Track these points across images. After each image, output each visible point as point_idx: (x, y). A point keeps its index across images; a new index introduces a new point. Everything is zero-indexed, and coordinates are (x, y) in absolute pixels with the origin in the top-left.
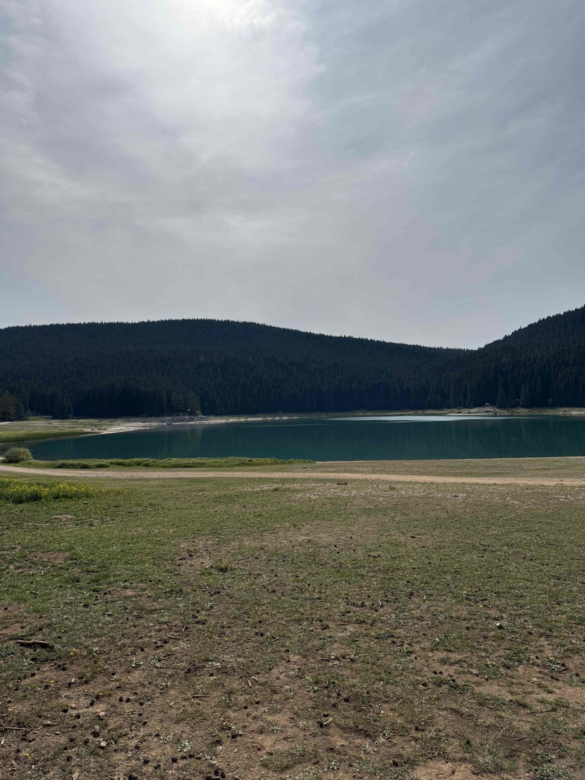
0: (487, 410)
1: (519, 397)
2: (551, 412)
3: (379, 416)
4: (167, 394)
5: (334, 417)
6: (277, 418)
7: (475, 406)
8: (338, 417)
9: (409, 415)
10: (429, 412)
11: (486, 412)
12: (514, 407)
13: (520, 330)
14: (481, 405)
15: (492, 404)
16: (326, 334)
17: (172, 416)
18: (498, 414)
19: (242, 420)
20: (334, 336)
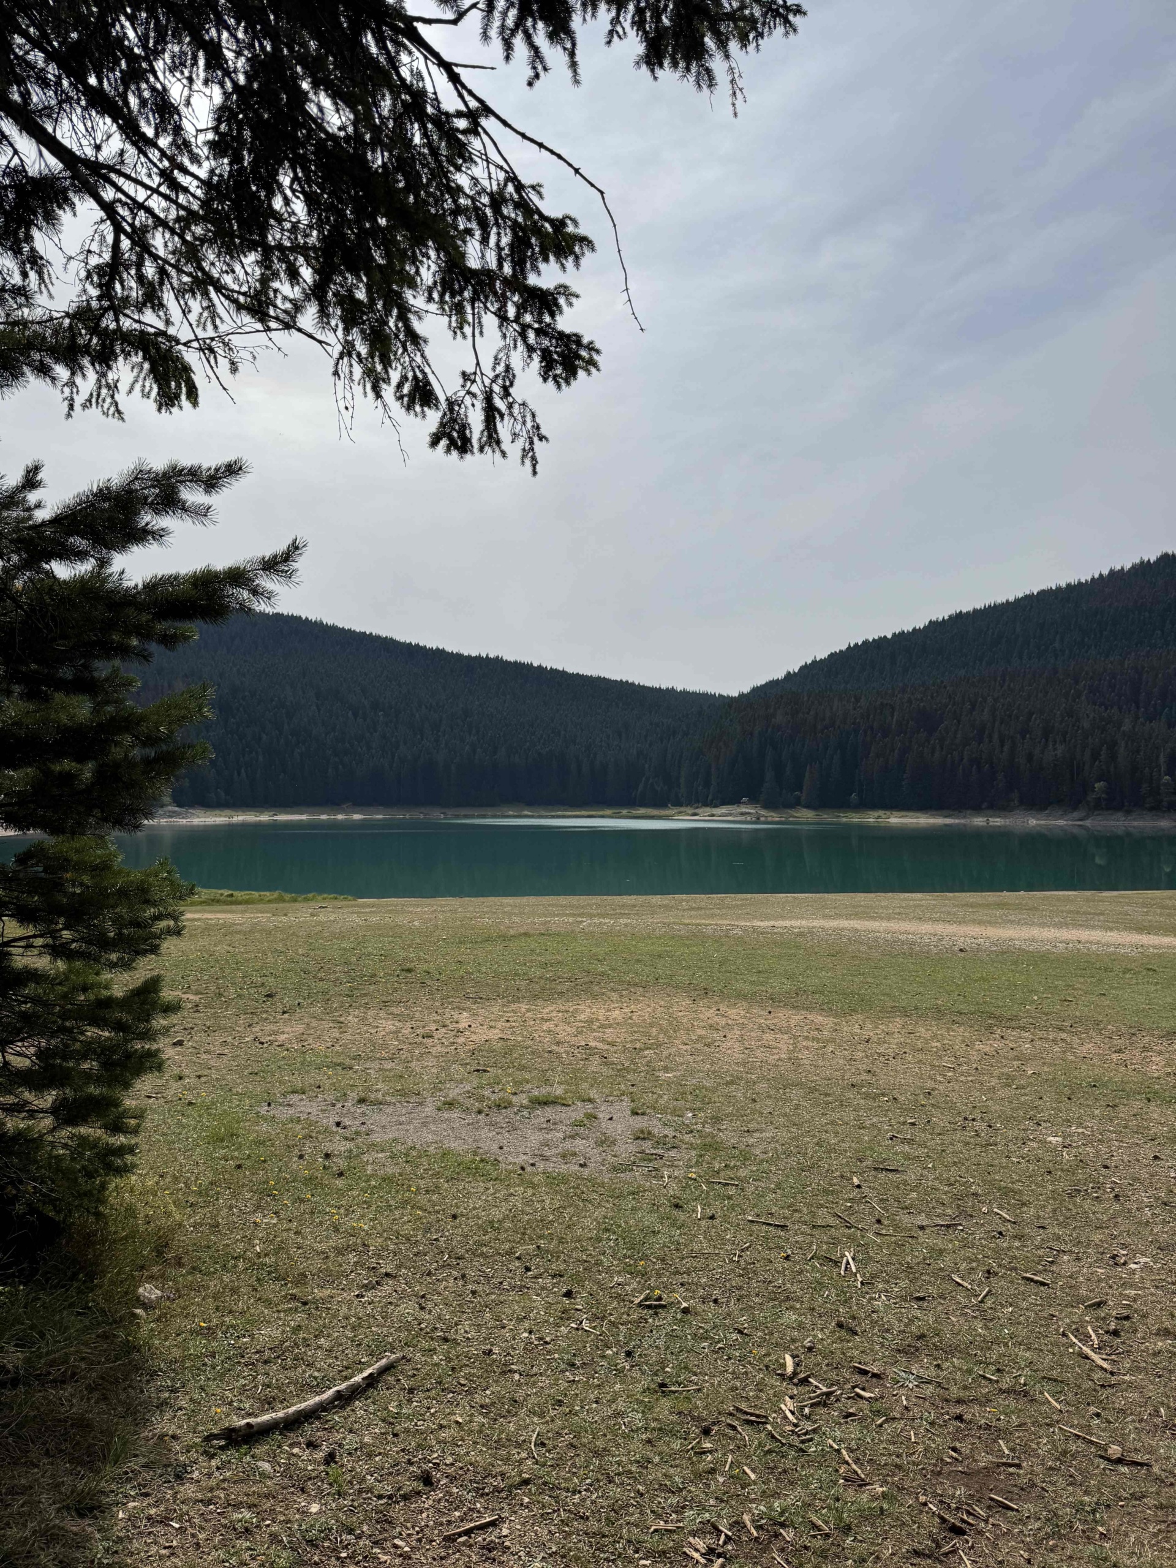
0: (744, 810)
1: (801, 790)
2: (854, 818)
3: (546, 817)
5: (457, 817)
6: (340, 817)
7: (724, 803)
8: (466, 817)
9: (602, 817)
10: (642, 811)
11: (742, 814)
12: (792, 806)
13: (814, 662)
14: (734, 800)
15: (754, 800)
16: (449, 649)
18: (762, 819)
19: (264, 818)
20: (466, 654)
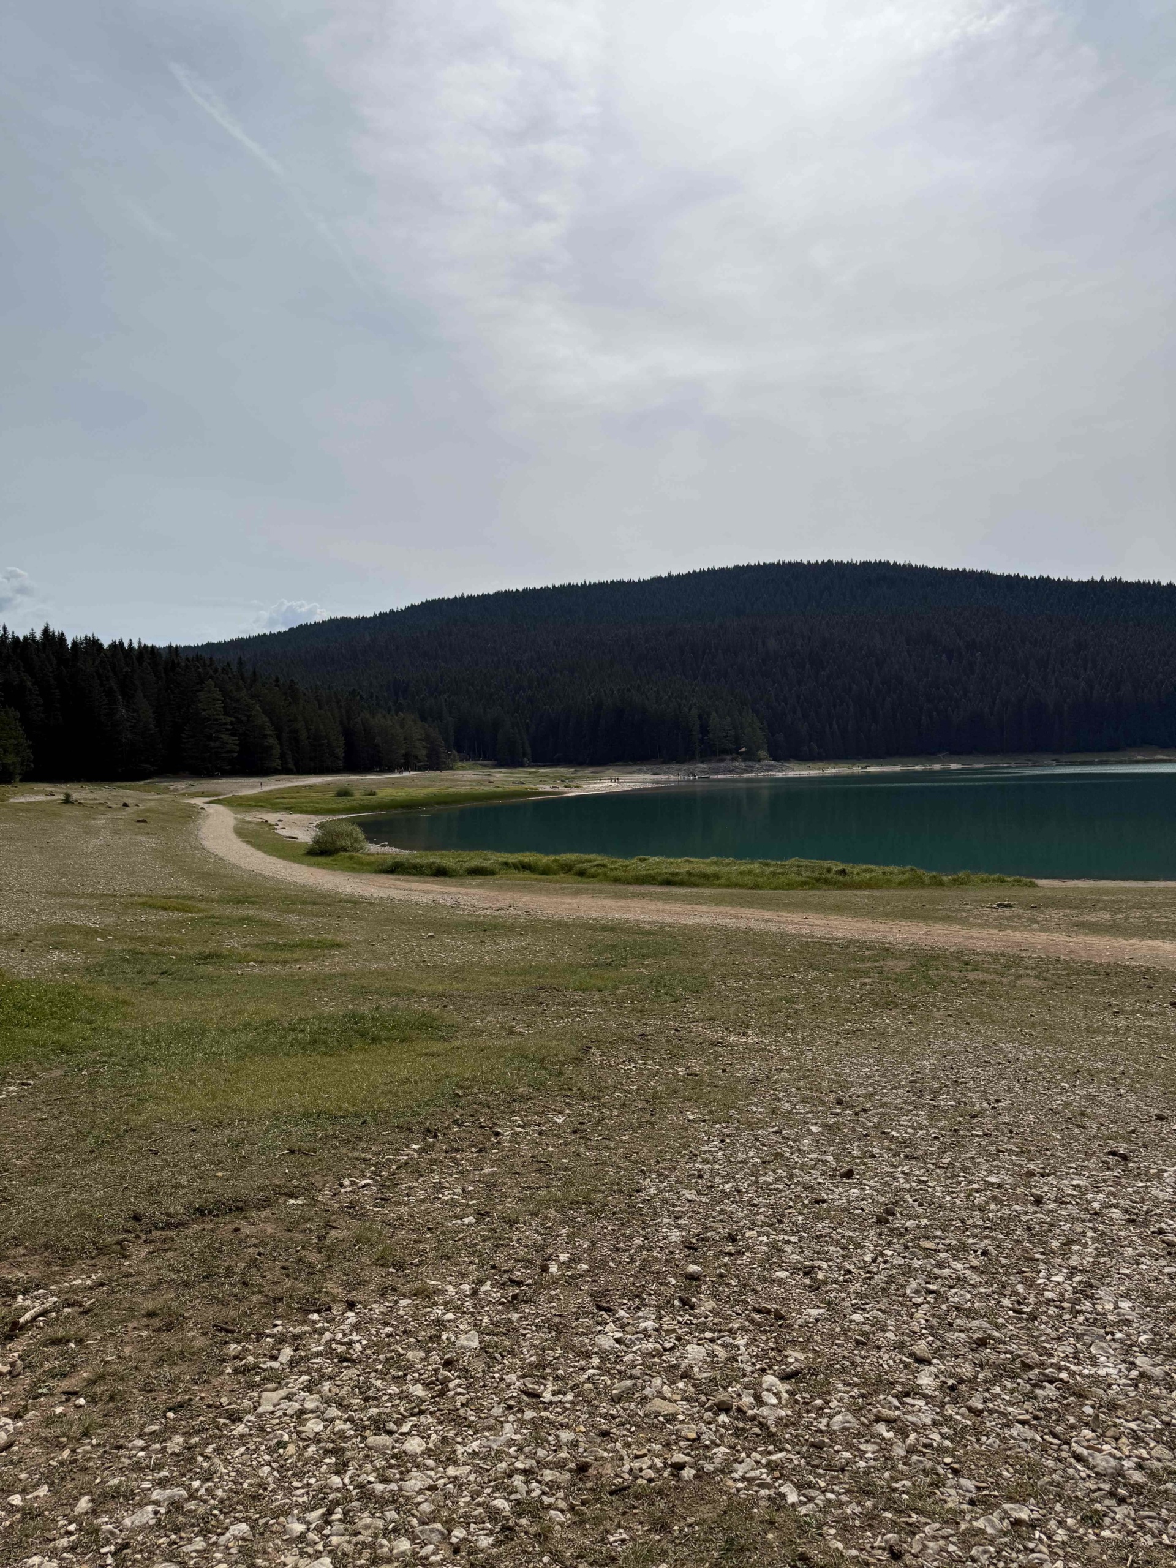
4: (700, 717)
6: (937, 767)
17: (709, 761)
19: (857, 770)
